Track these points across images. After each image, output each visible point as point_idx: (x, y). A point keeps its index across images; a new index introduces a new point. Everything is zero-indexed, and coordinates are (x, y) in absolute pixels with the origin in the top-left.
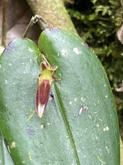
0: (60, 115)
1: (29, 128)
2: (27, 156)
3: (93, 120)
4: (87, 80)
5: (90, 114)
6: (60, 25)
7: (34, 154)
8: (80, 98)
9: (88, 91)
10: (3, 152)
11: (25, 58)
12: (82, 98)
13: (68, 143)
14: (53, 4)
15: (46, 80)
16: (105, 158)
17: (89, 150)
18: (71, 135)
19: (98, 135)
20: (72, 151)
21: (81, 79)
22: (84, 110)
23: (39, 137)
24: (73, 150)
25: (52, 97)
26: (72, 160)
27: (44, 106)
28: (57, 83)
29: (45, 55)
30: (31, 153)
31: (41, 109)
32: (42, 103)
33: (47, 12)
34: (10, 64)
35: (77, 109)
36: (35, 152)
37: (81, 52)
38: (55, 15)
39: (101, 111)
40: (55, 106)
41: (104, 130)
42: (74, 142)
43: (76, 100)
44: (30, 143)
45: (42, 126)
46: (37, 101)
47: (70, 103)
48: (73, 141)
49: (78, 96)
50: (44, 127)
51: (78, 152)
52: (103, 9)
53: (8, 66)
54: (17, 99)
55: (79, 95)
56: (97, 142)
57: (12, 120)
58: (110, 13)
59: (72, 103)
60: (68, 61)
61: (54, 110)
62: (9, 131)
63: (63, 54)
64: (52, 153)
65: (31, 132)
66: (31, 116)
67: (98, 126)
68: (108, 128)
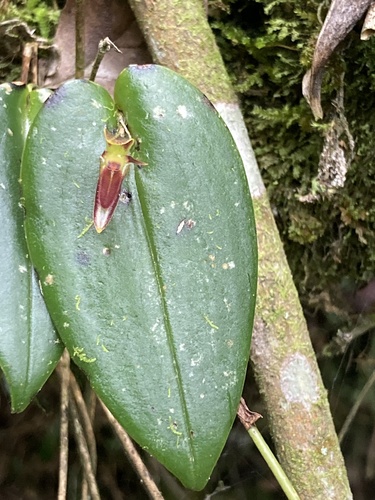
0: (141, 232)
1: (79, 251)
2: (72, 302)
3: (205, 246)
4: (199, 169)
5: (199, 234)
6: (190, 55)
7: (86, 300)
8: (181, 204)
9: (199, 191)
10: (30, 291)
11: (83, 119)
12: (185, 204)
13: (151, 285)
14: (180, 11)
15: (114, 164)
16: (221, 318)
17: (189, 300)
18: (158, 271)
19: (210, 275)
20: (157, 301)
21: (187, 166)
22: (188, 226)
23: (98, 269)
24: (159, 298)
25: (129, 196)
26: (155, 316)
27: (107, 213)
28: (140, 171)
29: (124, 116)
30: (79, 297)
31: (102, 217)
32: (105, 207)
33: (165, 26)
34: (54, 129)
35: (174, 224)
36: (88, 295)
37: (192, 115)
38: (180, 33)
39: (222, 231)
40: (134, 214)
41: (225, 267)
42: (162, 285)
43: (173, 205)
44: (80, 279)
45: (105, 250)
46: (96, 202)
47: (162, 211)
48: (160, 282)
49: (179, 198)
50: (109, 252)
51: (169, 302)
52: (281, 26)
53: (50, 132)
54: (63, 195)
55: (181, 197)
56: (206, 288)
57: (51, 234)
58: (296, 35)
59: (164, 211)
60: (165, 130)
61: (130, 222)
62: (44, 254)
63: (156, 117)
64: (119, 301)
65: (83, 259)
66: (85, 230)
67: (212, 258)
68: (232, 265)
